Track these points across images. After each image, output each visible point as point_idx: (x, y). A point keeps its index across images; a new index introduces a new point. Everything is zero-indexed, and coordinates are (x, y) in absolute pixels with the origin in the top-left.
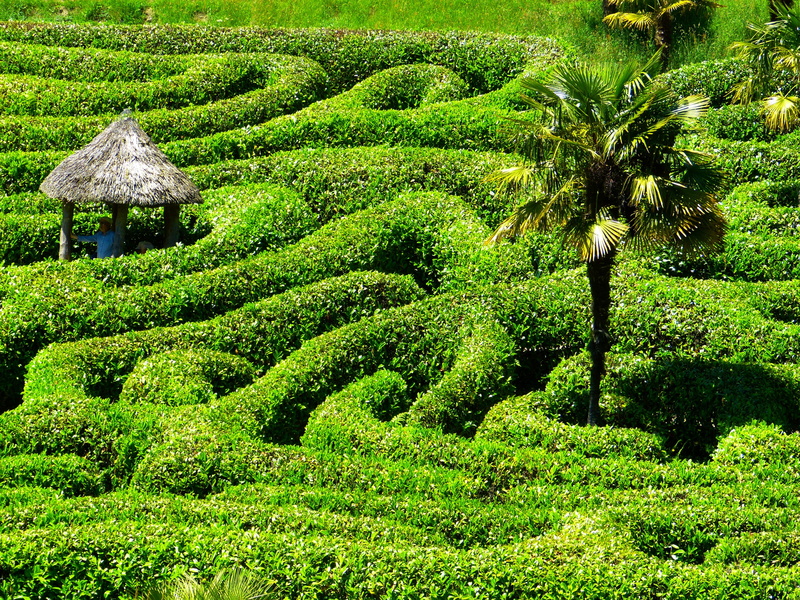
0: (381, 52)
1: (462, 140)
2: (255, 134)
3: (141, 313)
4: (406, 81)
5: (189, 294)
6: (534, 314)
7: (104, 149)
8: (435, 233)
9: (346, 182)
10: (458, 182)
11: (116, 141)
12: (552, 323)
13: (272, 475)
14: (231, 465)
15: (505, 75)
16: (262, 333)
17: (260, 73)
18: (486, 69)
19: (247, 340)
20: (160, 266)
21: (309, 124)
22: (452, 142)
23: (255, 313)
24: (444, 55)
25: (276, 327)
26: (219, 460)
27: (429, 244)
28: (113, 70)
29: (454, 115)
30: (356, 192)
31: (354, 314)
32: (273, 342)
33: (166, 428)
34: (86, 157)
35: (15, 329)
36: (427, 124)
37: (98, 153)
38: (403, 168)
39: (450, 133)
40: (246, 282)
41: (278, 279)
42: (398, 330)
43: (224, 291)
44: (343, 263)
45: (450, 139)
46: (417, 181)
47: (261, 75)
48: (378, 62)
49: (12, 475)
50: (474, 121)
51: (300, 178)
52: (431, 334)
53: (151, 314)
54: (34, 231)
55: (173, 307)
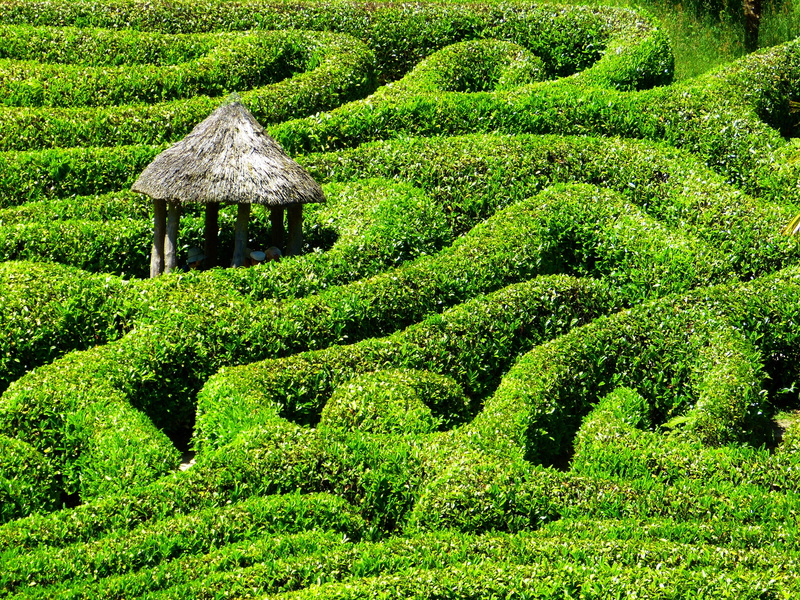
0: (422, 28)
1: (570, 125)
2: (327, 123)
3: (301, 331)
4: (472, 60)
5: (353, 307)
6: (767, 319)
7: (214, 139)
8: (597, 232)
9: (461, 176)
10: (589, 174)
11: (228, 130)
12: (787, 329)
13: (580, 508)
14: (529, 498)
15: (578, 52)
16: (454, 350)
17: (298, 53)
18: (553, 45)
19: (438, 358)
20: (303, 275)
21: (389, 110)
22: (559, 127)
23: (442, 326)
24: (500, 30)
25: (468, 343)
26: (513, 493)
27: (591, 244)
28: (121, 52)
29: (558, 97)
30: (474, 187)
31: (549, 325)
32: (466, 359)
33: (425, 459)
34: (192, 149)
35: (163, 352)
36: (528, 107)
37: (207, 144)
38: (526, 158)
39: (556, 118)
40: (412, 291)
41: (447, 287)
42: (617, 341)
43: (390, 302)
44: (511, 268)
45: (557, 124)
46: (543, 172)
47: (299, 55)
48: (420, 39)
49: (269, 518)
50: (582, 103)
51: (403, 172)
52: (657, 345)
53: (312, 331)
54: (114, 240)
55: (336, 323)
